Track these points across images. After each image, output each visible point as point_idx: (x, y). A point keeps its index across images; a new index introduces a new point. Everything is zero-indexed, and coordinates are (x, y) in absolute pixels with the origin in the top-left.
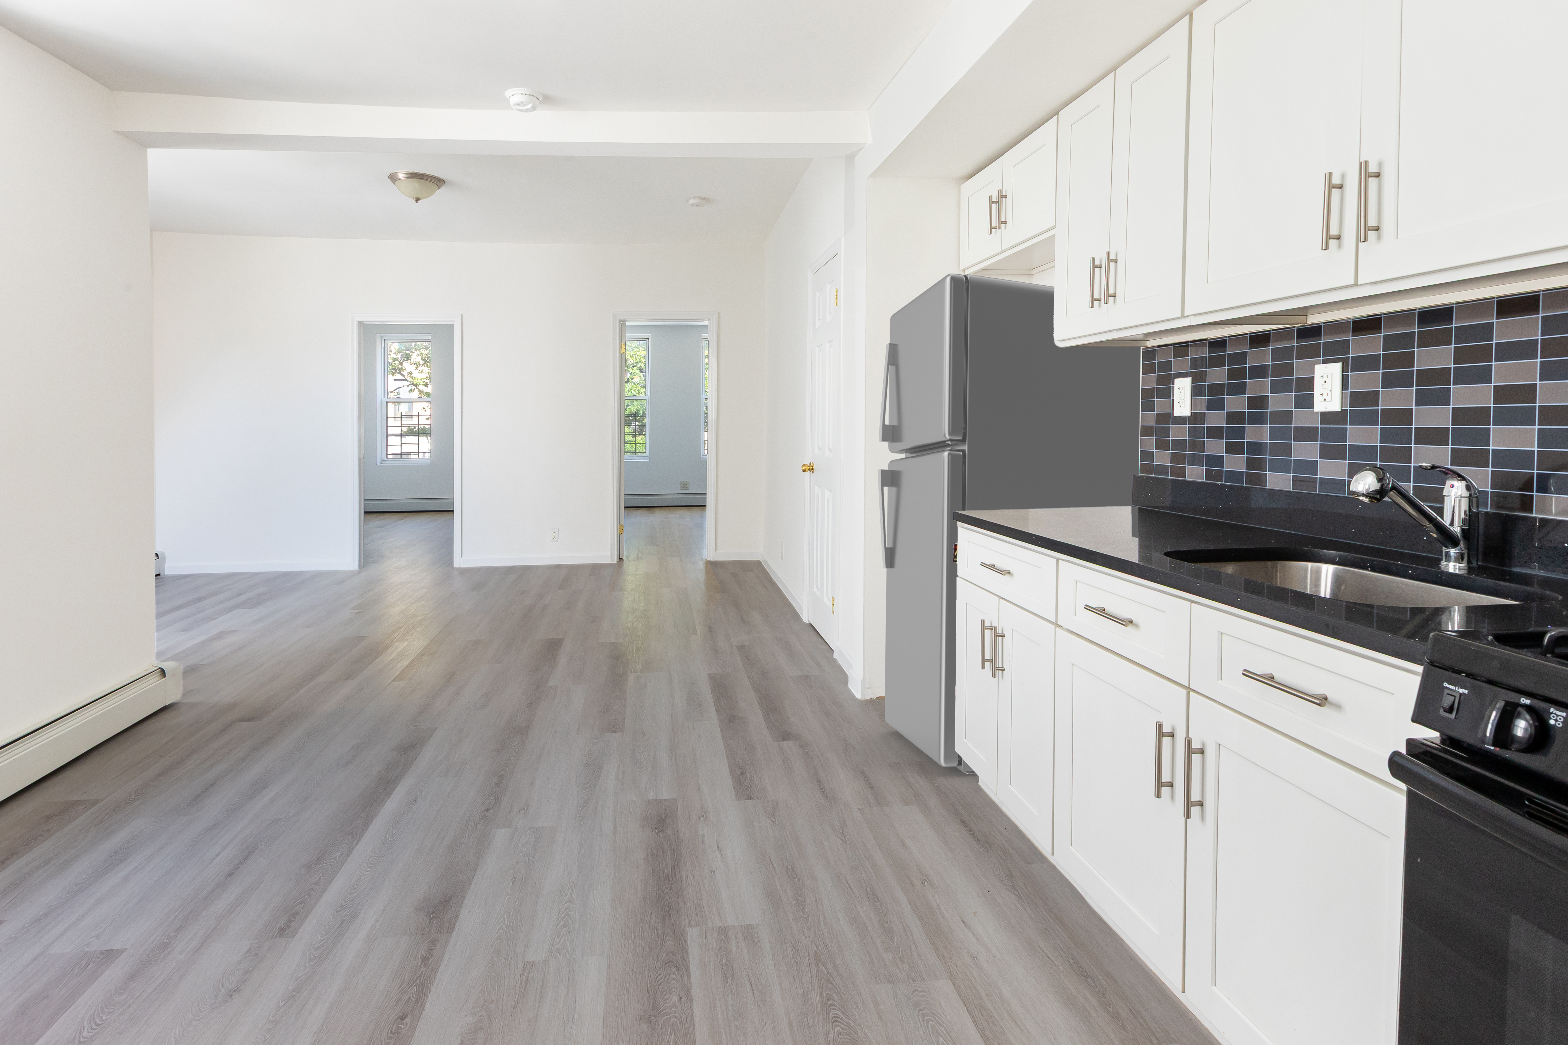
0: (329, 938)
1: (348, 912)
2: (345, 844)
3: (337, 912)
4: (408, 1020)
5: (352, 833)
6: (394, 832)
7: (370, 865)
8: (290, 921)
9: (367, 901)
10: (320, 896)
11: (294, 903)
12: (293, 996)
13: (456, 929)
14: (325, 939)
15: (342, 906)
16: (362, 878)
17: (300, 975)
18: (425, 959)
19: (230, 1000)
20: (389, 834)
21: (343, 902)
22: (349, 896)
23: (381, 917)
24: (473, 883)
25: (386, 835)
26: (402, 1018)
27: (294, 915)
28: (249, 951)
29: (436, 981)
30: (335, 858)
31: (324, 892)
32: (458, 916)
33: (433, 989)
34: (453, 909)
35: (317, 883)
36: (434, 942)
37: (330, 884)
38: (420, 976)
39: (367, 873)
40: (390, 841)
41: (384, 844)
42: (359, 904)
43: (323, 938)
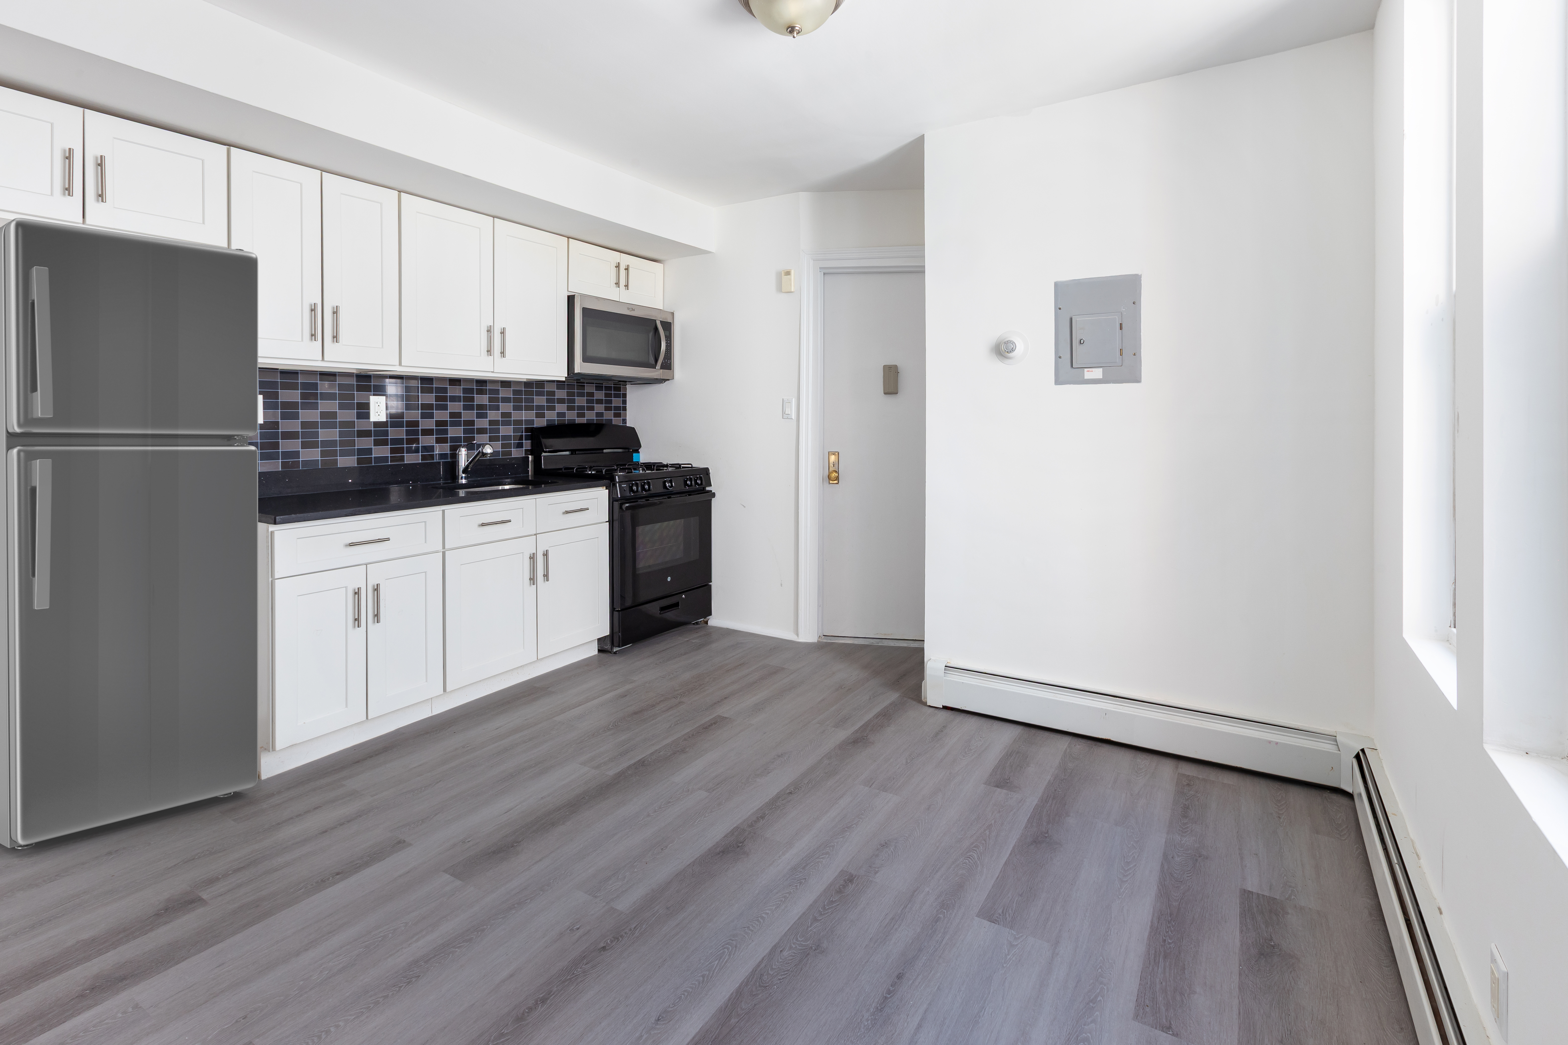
0: (817, 858)
1: (797, 875)
2: (774, 967)
3: (806, 879)
4: (788, 791)
5: (760, 986)
6: (717, 962)
7: (762, 921)
8: (844, 887)
9: (779, 880)
10: (815, 902)
11: (838, 905)
12: (847, 828)
13: (732, 828)
14: (820, 859)
15: (801, 883)
16: (774, 907)
17: (842, 839)
18: (762, 817)
19: (886, 841)
20: (723, 962)
21: (798, 887)
22: (792, 891)
23: (775, 860)
24: (693, 859)
25: (726, 962)
26: (791, 793)
27: (839, 892)
28: (876, 873)
29: (764, 803)
30: (791, 948)
31: (811, 905)
32: (724, 837)
33: (767, 800)
34: (723, 843)
35: (815, 920)
36: (751, 826)
37: (804, 914)
38: (771, 809)
39: (767, 911)
40: (728, 949)
41: (736, 947)
42: (787, 880)
43: (821, 860)
